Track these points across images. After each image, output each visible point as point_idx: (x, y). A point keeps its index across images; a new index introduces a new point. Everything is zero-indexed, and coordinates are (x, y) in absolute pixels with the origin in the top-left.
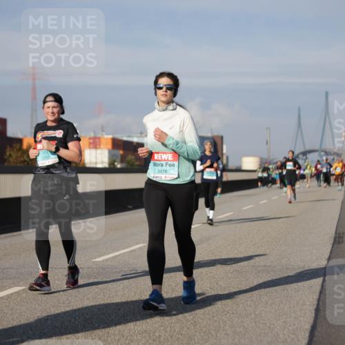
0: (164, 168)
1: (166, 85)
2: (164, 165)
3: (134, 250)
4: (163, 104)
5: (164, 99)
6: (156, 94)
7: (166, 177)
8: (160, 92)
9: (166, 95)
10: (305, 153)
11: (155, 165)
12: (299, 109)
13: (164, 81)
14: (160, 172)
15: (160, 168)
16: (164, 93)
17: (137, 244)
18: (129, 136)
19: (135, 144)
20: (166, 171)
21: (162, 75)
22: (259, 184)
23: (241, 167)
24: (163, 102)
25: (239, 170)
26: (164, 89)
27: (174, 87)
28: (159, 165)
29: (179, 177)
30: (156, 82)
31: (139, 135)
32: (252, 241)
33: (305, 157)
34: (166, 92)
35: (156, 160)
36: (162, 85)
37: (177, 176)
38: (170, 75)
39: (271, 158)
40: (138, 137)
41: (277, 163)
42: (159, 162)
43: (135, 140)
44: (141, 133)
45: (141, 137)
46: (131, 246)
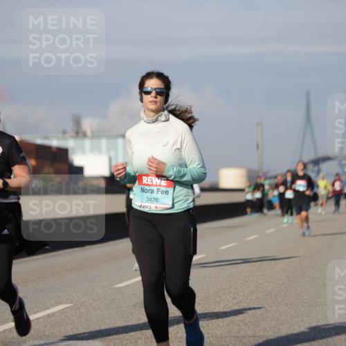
0: (155, 195)
1: (155, 89)
2: (155, 192)
3: (53, 314)
4: (152, 114)
5: (153, 107)
6: (142, 100)
7: (156, 207)
8: (147, 98)
9: (156, 102)
10: (316, 162)
11: (143, 190)
12: (308, 94)
13: (152, 84)
14: (149, 200)
15: (149, 195)
16: (154, 99)
17: (57, 304)
18: (46, 138)
19: (54, 150)
20: (157, 200)
21: (149, 75)
22: (249, 210)
23: (217, 183)
24: (152, 111)
25: (215, 189)
26: (153, 94)
27: (165, 92)
28: (148, 191)
29: (173, 207)
30: (142, 85)
31: (60, 135)
32: (234, 298)
33: (316, 168)
34: (156, 97)
35: (145, 185)
36: (149, 89)
37: (171, 206)
38: (160, 76)
39: (265, 169)
40: (58, 139)
41: (276, 177)
42: (148, 188)
43: (55, 143)
44: (64, 133)
45: (64, 138)
46: (48, 308)
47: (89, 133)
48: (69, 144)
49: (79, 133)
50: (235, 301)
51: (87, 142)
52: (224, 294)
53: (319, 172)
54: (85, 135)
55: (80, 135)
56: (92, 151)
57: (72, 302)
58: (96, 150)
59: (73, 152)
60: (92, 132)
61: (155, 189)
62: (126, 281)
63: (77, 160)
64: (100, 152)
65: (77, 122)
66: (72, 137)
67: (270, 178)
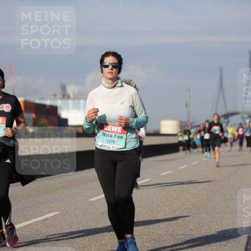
1: (111, 64)
2: (113, 136)
3: (47, 219)
5: (110, 76)
6: (102, 72)
7: (113, 147)
8: (106, 70)
9: (112, 73)
10: (227, 116)
12: (221, 70)
13: (109, 60)
14: (108, 142)
15: (109, 138)
17: (50, 212)
18: (42, 99)
19: (48, 107)
20: (114, 142)
21: (107, 54)
23: (159, 130)
25: (157, 134)
26: (110, 67)
27: (118, 66)
30: (102, 61)
31: (52, 97)
32: (170, 208)
33: (226, 120)
34: (112, 70)
36: (107, 64)
37: (124, 147)
39: (191, 121)
40: (51, 99)
42: (108, 133)
43: (48, 102)
44: (55, 95)
45: (54, 99)
46: (44, 215)
47: (71, 96)
48: (58, 103)
49: (65, 96)
50: (171, 211)
51: (70, 102)
52: (164, 206)
53: (228, 123)
54: (69, 97)
55: (66, 97)
56: (74, 108)
57: (60, 211)
58: (77, 107)
59: (61, 109)
60: (74, 95)
61: (113, 134)
62: (96, 196)
63: (64, 114)
64: (79, 108)
65: (64, 89)
66: (60, 98)
67: (195, 127)
